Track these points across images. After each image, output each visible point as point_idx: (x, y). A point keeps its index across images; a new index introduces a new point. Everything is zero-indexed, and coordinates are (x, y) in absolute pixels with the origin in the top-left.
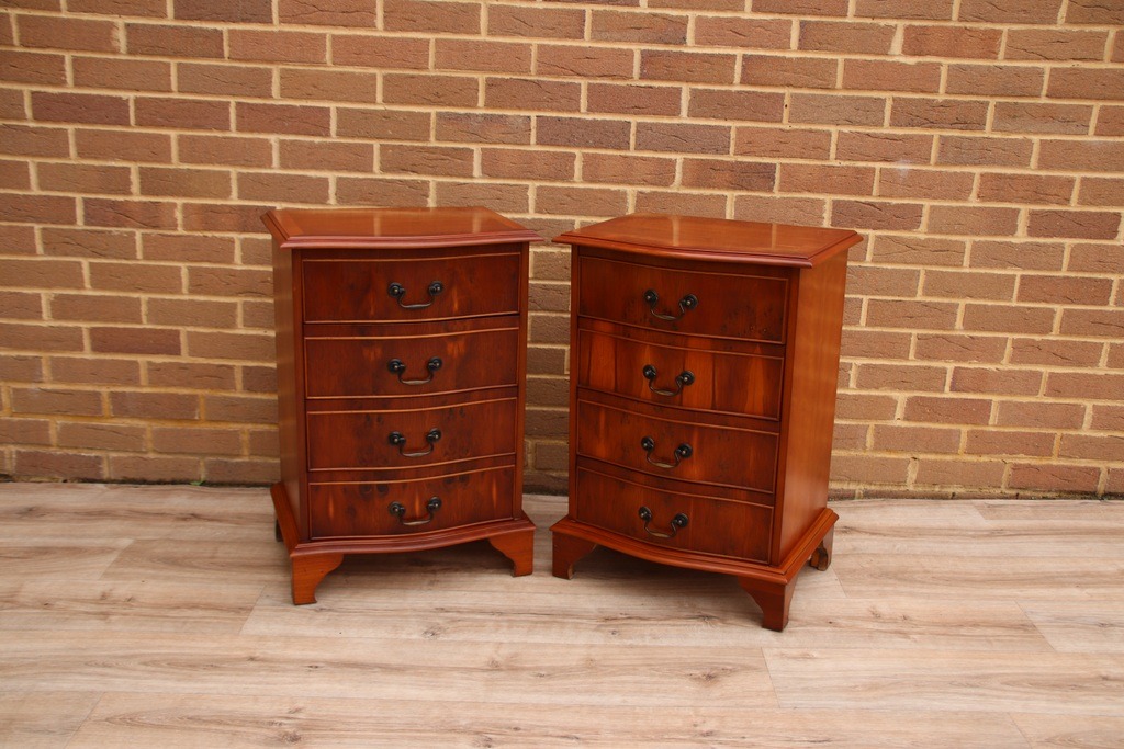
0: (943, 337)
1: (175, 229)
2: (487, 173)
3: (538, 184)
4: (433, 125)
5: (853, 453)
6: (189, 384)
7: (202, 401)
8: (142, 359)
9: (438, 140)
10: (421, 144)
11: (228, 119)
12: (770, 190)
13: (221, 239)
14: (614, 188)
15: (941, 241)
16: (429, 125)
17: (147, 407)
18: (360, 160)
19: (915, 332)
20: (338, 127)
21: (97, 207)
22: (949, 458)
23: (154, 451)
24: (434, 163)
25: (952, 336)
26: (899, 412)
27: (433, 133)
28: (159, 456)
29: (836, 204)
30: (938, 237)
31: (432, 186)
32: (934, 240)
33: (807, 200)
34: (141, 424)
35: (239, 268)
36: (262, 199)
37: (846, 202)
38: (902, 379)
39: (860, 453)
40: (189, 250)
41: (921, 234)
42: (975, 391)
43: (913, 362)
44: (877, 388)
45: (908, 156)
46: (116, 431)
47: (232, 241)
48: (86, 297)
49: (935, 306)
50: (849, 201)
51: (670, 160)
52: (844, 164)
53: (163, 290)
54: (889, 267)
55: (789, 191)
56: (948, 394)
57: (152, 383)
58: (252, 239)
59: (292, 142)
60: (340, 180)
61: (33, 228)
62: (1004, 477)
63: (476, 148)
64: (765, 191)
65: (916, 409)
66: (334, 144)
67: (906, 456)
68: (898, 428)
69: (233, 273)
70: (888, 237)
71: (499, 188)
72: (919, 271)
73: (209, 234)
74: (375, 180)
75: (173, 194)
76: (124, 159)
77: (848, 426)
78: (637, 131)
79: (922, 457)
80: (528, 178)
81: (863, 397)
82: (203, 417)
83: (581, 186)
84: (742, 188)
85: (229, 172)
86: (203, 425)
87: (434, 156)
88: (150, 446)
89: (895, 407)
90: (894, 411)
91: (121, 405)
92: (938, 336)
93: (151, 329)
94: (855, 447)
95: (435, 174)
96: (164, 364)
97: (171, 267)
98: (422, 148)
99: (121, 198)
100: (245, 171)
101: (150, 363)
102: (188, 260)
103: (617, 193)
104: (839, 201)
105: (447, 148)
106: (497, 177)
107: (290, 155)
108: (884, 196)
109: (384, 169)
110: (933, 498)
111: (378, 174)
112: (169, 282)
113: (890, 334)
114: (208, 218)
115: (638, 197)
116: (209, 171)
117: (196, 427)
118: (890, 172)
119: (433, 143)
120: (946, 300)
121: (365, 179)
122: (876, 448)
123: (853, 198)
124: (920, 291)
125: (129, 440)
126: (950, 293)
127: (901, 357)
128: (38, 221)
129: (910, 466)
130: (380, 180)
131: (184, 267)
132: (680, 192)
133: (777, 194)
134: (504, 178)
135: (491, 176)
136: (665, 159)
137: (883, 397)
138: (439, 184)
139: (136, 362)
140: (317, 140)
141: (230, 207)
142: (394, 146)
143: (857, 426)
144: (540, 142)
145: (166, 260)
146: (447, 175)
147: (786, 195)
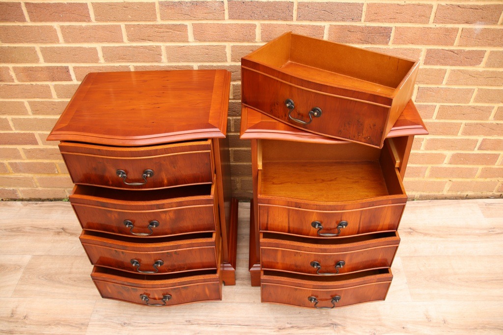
0: (480, 124)
1: (13, 82)
2: (198, 38)
3: (232, 44)
4: (157, 10)
5: (417, 179)
6: (47, 158)
7: (57, 165)
8: (19, 147)
9: (162, 19)
10: (151, 23)
11: (23, 14)
12: (387, 43)
13: (42, 86)
15: (493, 72)
16: (155, 10)
17: (30, 168)
18: (113, 35)
19: (464, 122)
20: (95, 16)
22: (469, 180)
23: (41, 186)
24: (162, 35)
25: (486, 124)
26: (446, 160)
27: (158, 16)
28: (44, 189)
29: (429, 51)
30: (491, 69)
31: (163, 49)
32: (488, 71)
33: (409, 49)
34: (30, 175)
35: (57, 100)
36: (59, 62)
37: (435, 50)
38: (450, 145)
39: (421, 179)
40: (25, 92)
41: (480, 68)
42: (491, 149)
43: (460, 136)
44: (436, 150)
45: (483, 19)
46: (19, 179)
47: (48, 87)
49: (480, 108)
50: (438, 50)
51: (320, 27)
52: (438, 26)
53: (18, 114)
54: (456, 87)
55: (399, 44)
56: (476, 151)
57: (28, 158)
58: (60, 85)
59: (69, 27)
60: (103, 48)
62: (497, 187)
63: (189, 24)
64: (383, 44)
65: (456, 159)
66: (95, 26)
67: (447, 180)
68: (443, 168)
69: (54, 104)
70: (459, 70)
71: (207, 48)
72: (474, 90)
73: (34, 83)
74: (126, 47)
75: (5, 62)
77: (416, 168)
78: (298, 8)
79: (454, 180)
80: (225, 41)
81: (428, 154)
82: (60, 172)
83: (261, 44)
84: (368, 42)
85: (34, 47)
86: (61, 175)
87: (162, 30)
88: (38, 184)
89: (445, 158)
90: (444, 160)
91: (16, 168)
92: (477, 124)
93: (19, 133)
94: (419, 176)
95: (164, 41)
96: (31, 149)
97: (18, 102)
98: (153, 25)
100: (44, 46)
101: (23, 149)
102: (26, 97)
104: (431, 50)
105: (169, 25)
106: (205, 41)
107: (69, 34)
108: (461, 46)
109: (131, 40)
110: (456, 199)
111: (126, 43)
112: (20, 109)
113: (449, 123)
114: (30, 74)
116: (22, 47)
117: (58, 176)
118: (469, 31)
119: (159, 22)
120: (486, 105)
121: (120, 47)
122: (431, 176)
123: (440, 47)
124: (472, 100)
125: (27, 182)
126: (491, 101)
127: (454, 135)
129: (447, 184)
130: (129, 47)
131: (26, 101)
133: (391, 46)
134: (209, 41)
135: (200, 41)
136: (317, 26)
137: (439, 154)
138: (167, 47)
139: (16, 149)
140: (84, 24)
141: (41, 67)
142: (134, 25)
143: (422, 167)
144: (231, 18)
145: (14, 98)
146: (172, 41)
147: (396, 47)
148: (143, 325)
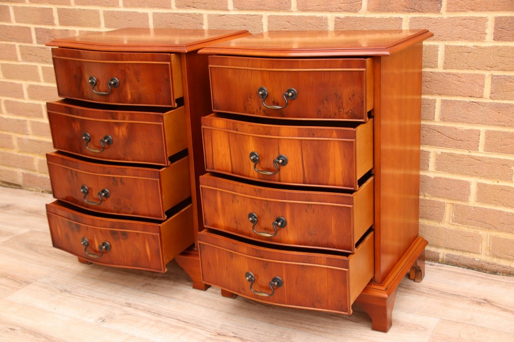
2: (237, 6)
3: (268, 14)
12: (438, 11)
14: (319, 15)
21: (41, 33)
29: (498, 20)
31: (205, 17)
33: (471, 19)
48: (42, 87)
55: (455, 11)
60: (154, 14)
61: (14, 45)
64: (434, 12)
71: (245, 17)
74: (173, 14)
75: (74, 25)
76: (50, 3)
80: (262, 10)
83: (297, 14)
84: (414, 10)
85: (98, 10)
95: (206, 9)
99: (50, 27)
100: (107, 9)
103: (320, 18)
106: (243, 9)
109: (178, 7)
111: (174, 10)
115: (335, 21)
116: (89, 10)
121: (168, 13)
128: (18, 41)
130: (176, 14)
132: (367, 16)
133: (444, 14)
134: (247, 10)
135: (239, 9)
138: (209, 16)
141: (102, 32)
146: (213, 9)
147: (452, 15)
148: (82, 295)
